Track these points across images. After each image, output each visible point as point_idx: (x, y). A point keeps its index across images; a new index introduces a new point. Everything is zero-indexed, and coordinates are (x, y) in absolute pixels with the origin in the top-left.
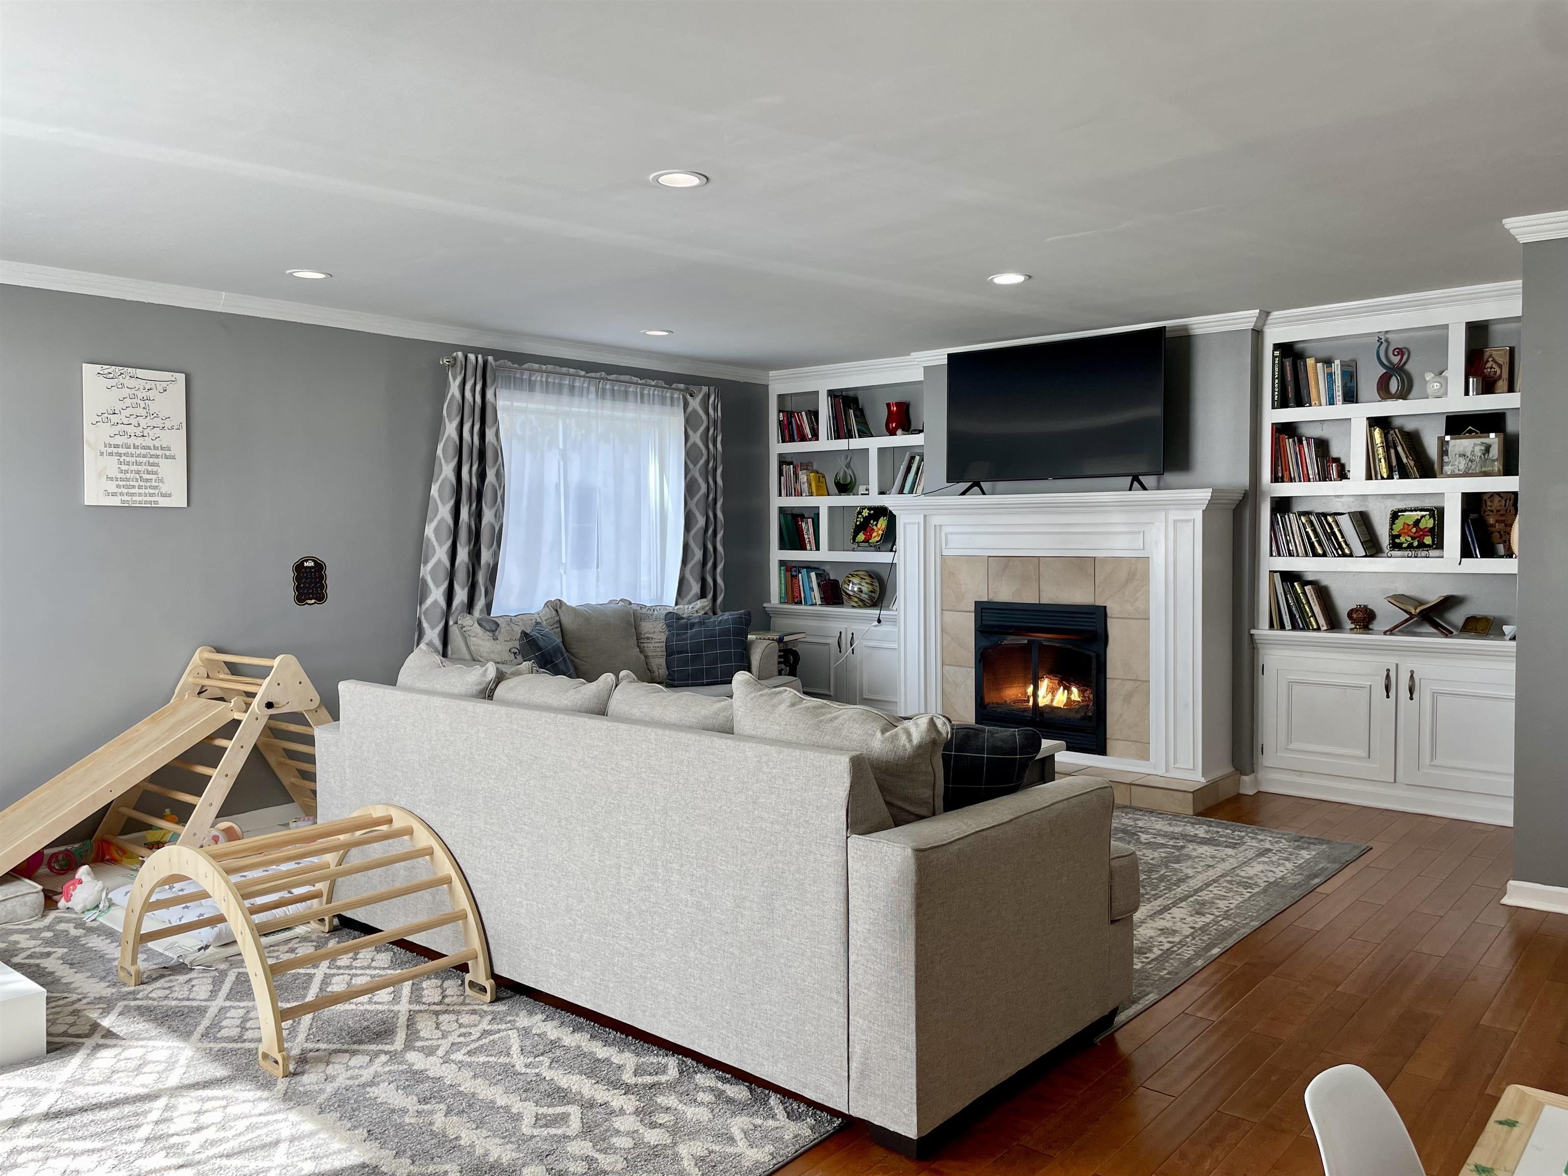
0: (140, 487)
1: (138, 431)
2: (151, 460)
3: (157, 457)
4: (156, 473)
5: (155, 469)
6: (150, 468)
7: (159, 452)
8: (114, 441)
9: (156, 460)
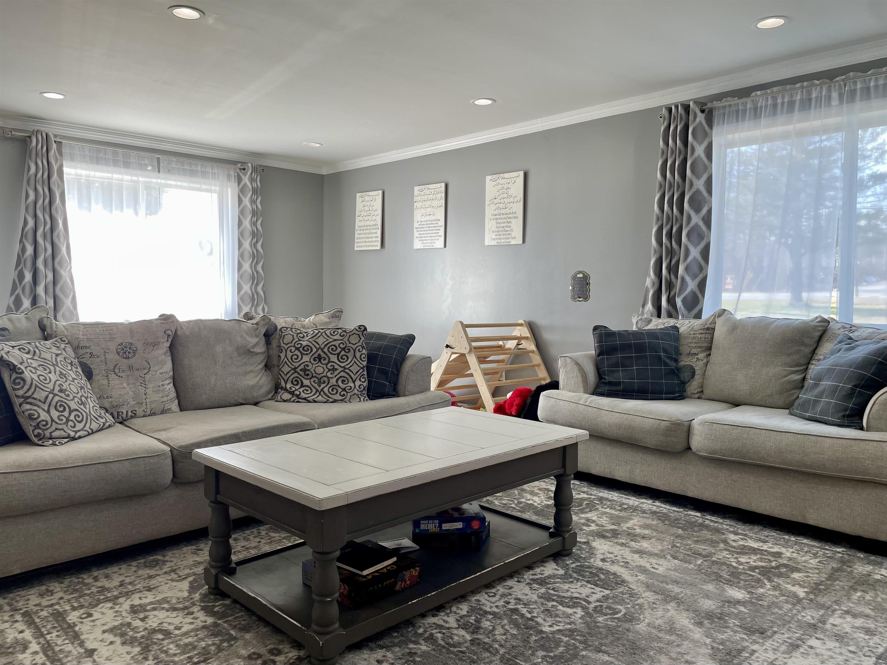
0: (504, 235)
1: (504, 206)
2: (508, 220)
3: (511, 218)
4: (510, 227)
5: (510, 224)
6: (508, 224)
7: (512, 216)
8: (495, 213)
9: (510, 220)
